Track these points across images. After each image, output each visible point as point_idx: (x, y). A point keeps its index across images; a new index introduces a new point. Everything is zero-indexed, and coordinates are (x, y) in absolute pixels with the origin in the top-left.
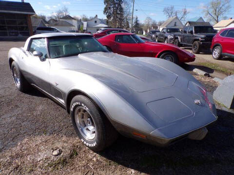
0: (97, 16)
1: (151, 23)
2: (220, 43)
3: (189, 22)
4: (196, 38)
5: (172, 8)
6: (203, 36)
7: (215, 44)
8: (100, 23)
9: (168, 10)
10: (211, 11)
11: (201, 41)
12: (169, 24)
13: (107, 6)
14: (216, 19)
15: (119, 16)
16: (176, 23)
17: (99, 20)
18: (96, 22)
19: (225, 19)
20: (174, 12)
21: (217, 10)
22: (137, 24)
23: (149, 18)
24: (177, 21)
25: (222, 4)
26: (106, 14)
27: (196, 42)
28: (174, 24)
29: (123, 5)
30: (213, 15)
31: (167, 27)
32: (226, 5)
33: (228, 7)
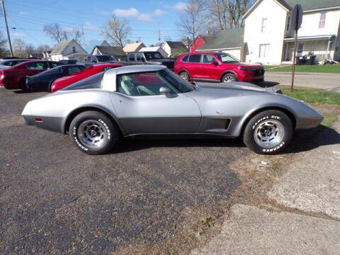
1: (24, 48)
2: (186, 69)
3: (98, 47)
5: (57, 26)
10: (111, 32)
12: (65, 50)
16: (74, 48)
20: (61, 32)
21: (118, 31)
24: (74, 45)
25: (121, 24)
28: (72, 49)
30: (115, 38)
31: (64, 55)
32: (126, 26)
33: (129, 29)
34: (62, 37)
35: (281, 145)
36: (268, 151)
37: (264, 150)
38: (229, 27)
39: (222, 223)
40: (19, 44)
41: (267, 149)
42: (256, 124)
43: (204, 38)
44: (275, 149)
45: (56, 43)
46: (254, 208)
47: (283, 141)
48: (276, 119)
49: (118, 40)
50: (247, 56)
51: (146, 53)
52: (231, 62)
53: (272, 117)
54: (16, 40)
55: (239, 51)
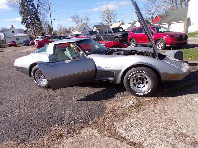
0: (12, 26)
1: (62, 29)
2: (134, 37)
3: (96, 26)
4: (116, 36)
5: (77, 16)
6: (120, 34)
7: (131, 39)
8: (18, 33)
9: (75, 18)
10: (105, 17)
11: (120, 38)
12: (80, 28)
13: (23, 17)
14: (110, 23)
15: (37, 25)
16: (84, 27)
17: (16, 30)
18: (13, 32)
19: (115, 23)
20: (79, 19)
21: (109, 16)
22: (50, 31)
23: (60, 25)
24: (85, 25)
25: (111, 12)
26: (24, 24)
27: (117, 38)
28: (83, 28)
29: (39, 15)
30: (108, 20)
31: (79, 31)
32: (114, 13)
33: (116, 14)
34: (80, 21)
35: (149, 91)
36: (140, 94)
37: (137, 94)
38: (179, 8)
39: (67, 138)
40: (60, 27)
41: (139, 93)
42: (130, 76)
43: (161, 16)
44: (145, 94)
45: (77, 25)
46: (95, 132)
47: (151, 88)
48: (144, 73)
49: (109, 21)
50: (190, 27)
51: (113, 29)
52: (164, 32)
53: (141, 71)
54: (59, 25)
55: (184, 23)
